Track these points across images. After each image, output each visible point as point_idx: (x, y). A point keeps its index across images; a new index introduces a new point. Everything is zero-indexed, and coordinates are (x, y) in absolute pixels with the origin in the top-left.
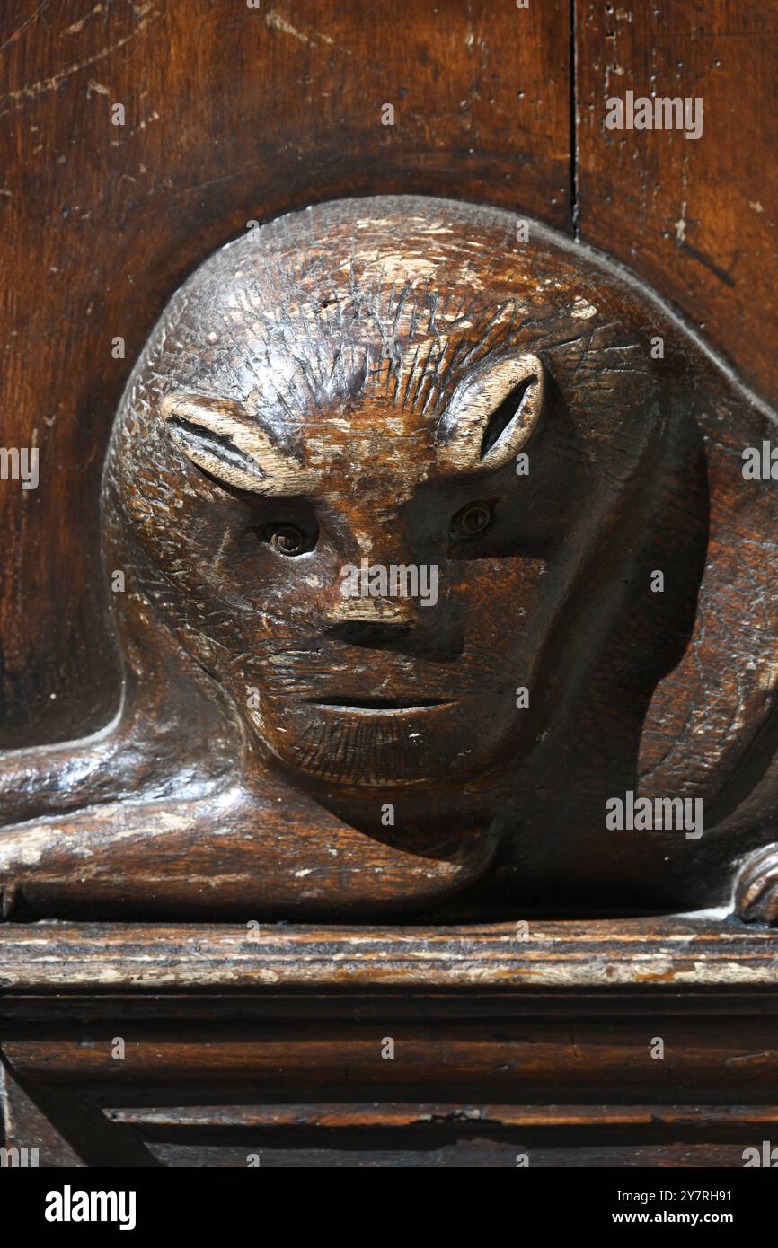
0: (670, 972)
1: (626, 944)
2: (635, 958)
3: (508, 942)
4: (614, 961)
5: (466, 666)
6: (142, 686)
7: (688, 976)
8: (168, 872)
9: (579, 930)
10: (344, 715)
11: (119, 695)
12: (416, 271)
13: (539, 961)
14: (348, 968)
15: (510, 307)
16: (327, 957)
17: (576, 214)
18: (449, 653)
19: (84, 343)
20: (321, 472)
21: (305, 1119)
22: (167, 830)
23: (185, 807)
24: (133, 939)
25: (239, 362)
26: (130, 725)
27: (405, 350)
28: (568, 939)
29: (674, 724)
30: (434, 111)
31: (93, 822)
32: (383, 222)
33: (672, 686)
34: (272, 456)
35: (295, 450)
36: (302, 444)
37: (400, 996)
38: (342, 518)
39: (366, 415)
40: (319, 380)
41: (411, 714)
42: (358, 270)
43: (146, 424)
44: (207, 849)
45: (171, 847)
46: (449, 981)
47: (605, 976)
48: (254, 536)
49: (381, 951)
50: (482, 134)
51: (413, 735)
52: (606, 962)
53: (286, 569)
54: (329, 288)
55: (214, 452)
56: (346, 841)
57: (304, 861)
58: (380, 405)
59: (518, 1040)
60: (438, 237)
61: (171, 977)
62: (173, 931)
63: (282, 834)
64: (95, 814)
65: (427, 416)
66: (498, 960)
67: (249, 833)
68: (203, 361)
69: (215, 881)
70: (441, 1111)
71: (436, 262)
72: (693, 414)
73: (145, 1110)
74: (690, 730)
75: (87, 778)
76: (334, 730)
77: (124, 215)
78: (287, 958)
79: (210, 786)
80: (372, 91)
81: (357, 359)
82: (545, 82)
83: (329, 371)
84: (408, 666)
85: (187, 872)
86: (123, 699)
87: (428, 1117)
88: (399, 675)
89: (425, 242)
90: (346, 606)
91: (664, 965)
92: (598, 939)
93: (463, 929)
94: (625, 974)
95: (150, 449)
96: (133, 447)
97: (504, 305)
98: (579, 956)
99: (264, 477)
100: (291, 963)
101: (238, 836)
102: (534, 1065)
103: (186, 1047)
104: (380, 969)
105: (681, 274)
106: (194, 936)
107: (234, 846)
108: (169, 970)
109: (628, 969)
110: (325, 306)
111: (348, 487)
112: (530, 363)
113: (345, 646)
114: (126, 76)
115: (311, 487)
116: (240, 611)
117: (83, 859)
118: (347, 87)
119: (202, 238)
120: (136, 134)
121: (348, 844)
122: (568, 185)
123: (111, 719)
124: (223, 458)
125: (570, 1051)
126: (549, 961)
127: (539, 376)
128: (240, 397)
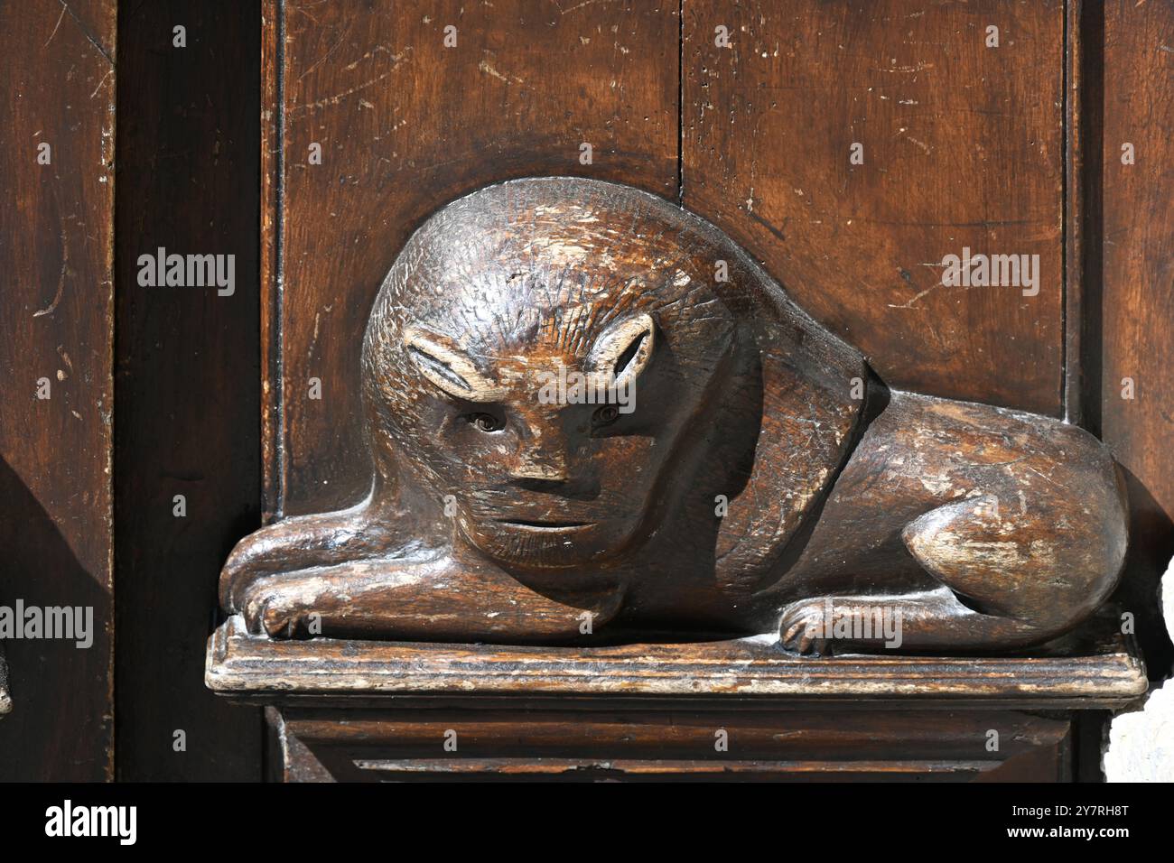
0: (735, 686)
1: (707, 666)
2: (712, 676)
3: (629, 664)
4: (698, 678)
5: (602, 503)
6: (387, 485)
7: (747, 689)
8: (402, 612)
9: (676, 654)
10: (521, 530)
11: (371, 483)
12: (573, 256)
13: (649, 677)
14: (521, 681)
15: (633, 282)
16: (507, 673)
17: (682, 192)
18: (592, 494)
19: (353, 261)
20: (508, 388)
21: (491, 768)
22: (402, 584)
23: (414, 567)
24: (377, 658)
25: (456, 311)
26: (378, 509)
27: (564, 313)
28: (668, 662)
29: (739, 529)
30: (589, 127)
31: (352, 576)
32: (553, 210)
33: (739, 505)
34: (476, 378)
35: (492, 374)
36: (496, 371)
37: (555, 698)
38: (522, 416)
39: (539, 355)
40: (508, 329)
41: (565, 531)
42: (535, 253)
43: (394, 339)
44: (428, 598)
45: (404, 595)
46: (589, 690)
47: (692, 688)
48: (464, 419)
49: (543, 669)
50: (621, 141)
51: (567, 543)
52: (693, 678)
53: (484, 440)
54: (515, 264)
55: (438, 371)
56: (522, 595)
57: (494, 608)
58: (548, 348)
59: (635, 722)
60: (589, 225)
61: (402, 685)
62: (404, 650)
63: (479, 590)
64: (353, 569)
65: (578, 356)
66: (621, 677)
67: (458, 588)
68: (432, 306)
69: (433, 618)
70: (584, 763)
71: (587, 249)
72: (753, 337)
73: (383, 761)
74: (750, 533)
75: (347, 542)
76: (516, 538)
77: (381, 182)
78: (481, 673)
79: (432, 553)
80: (549, 113)
81: (533, 317)
82: (662, 111)
83: (515, 323)
84: (564, 503)
85: (415, 612)
86: (373, 485)
87: (575, 767)
88: (558, 508)
89: (580, 230)
90: (524, 469)
91: (731, 681)
92: (688, 662)
93: (600, 652)
94: (705, 687)
95: (396, 357)
96: (384, 352)
97: (629, 281)
98: (675, 674)
99: (471, 390)
100: (484, 676)
101: (450, 590)
102: (645, 738)
103: (411, 725)
104: (543, 681)
105: (750, 232)
106: (418, 655)
107: (447, 596)
108: (401, 680)
109: (708, 683)
110: (513, 278)
111: (526, 399)
112: (645, 321)
113: (522, 490)
114: (385, 98)
115: (501, 398)
116: (453, 463)
117: (344, 602)
118: (532, 110)
119: (433, 199)
120: (391, 134)
121: (524, 597)
122: (677, 175)
123: (365, 497)
124: (444, 376)
125: (670, 729)
126: (656, 678)
127: (651, 331)
128: (456, 336)
